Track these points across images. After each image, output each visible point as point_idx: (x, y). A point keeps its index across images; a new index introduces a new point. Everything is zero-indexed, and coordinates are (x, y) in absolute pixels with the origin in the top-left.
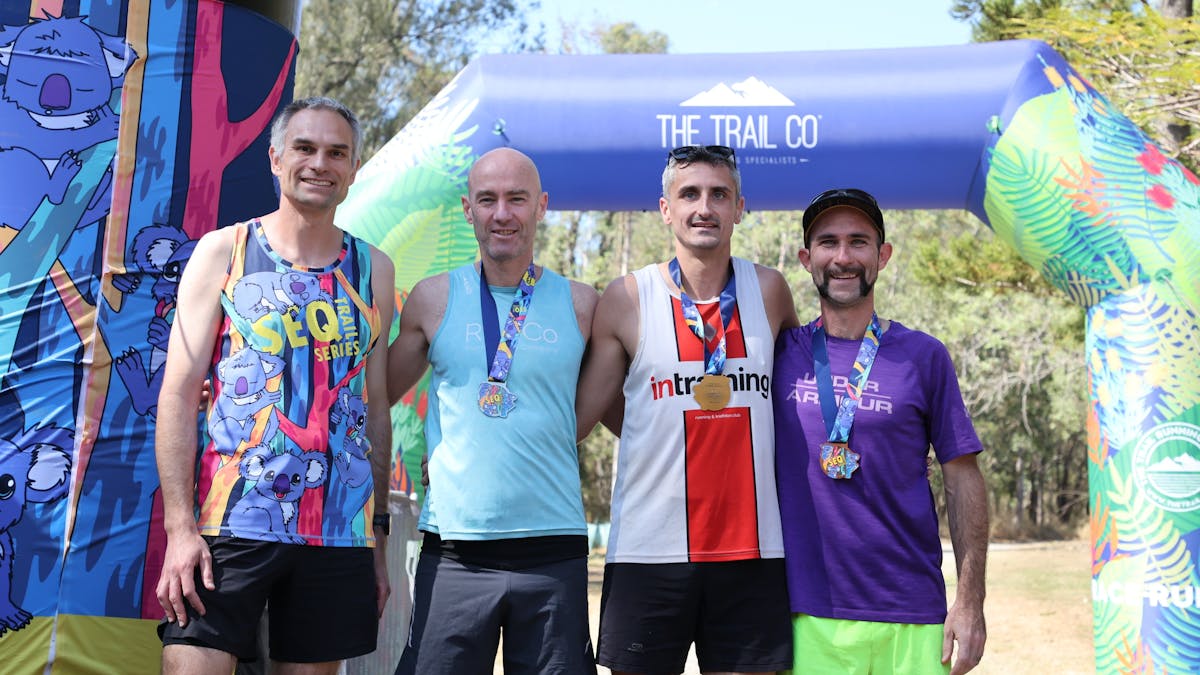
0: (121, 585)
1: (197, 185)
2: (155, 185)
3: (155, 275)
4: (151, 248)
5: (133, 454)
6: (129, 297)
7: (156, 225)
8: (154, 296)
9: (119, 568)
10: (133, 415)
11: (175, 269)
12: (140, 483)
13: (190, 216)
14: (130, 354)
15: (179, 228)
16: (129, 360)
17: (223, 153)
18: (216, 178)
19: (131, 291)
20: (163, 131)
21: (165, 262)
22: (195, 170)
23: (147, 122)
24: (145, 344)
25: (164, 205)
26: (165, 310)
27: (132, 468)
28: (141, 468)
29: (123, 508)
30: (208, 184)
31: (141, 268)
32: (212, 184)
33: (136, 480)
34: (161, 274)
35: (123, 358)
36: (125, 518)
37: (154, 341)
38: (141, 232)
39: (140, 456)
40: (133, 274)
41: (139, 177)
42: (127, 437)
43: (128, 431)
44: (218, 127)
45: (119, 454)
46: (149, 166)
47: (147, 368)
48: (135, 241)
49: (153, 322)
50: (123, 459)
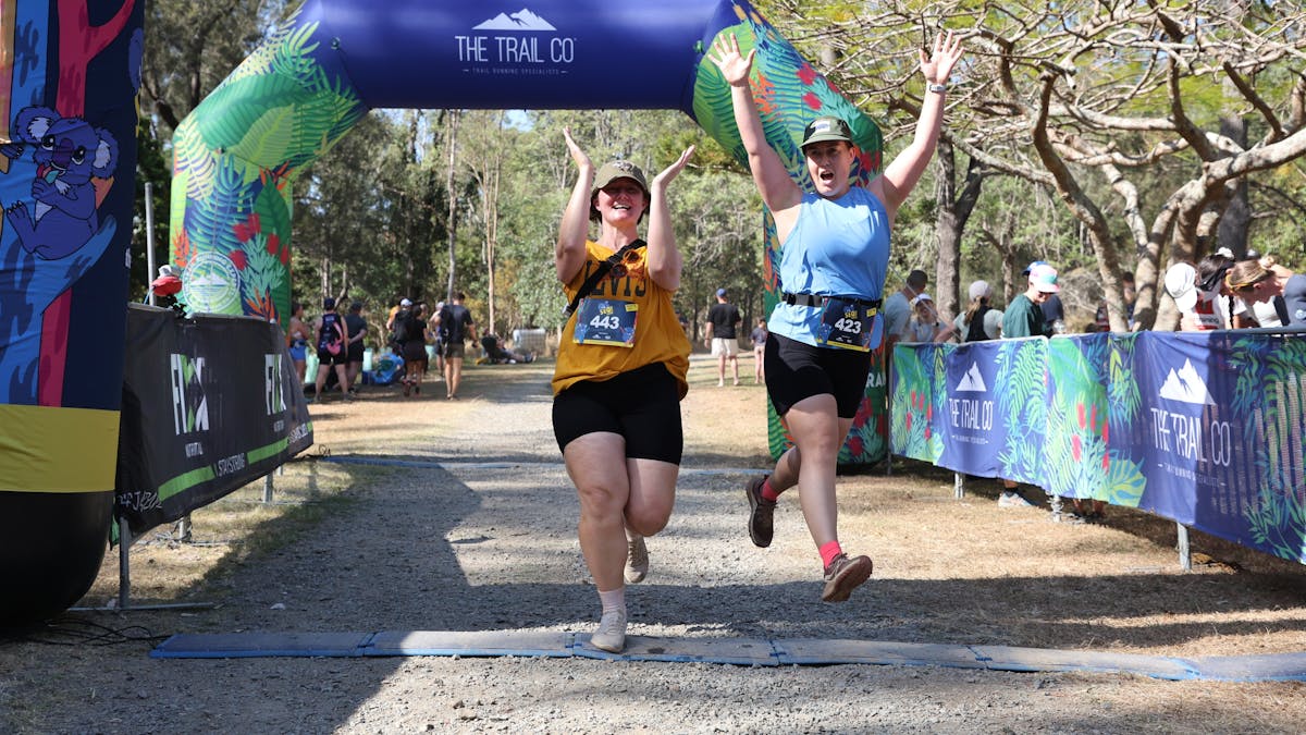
0: (21, 381)
1: (66, 75)
2: (31, 74)
3: (34, 145)
4: (30, 124)
5: (25, 282)
6: (15, 162)
7: (35, 106)
8: (35, 161)
9: (18, 368)
10: (23, 253)
11: (52, 140)
12: (31, 304)
13: (62, 99)
14: (18, 205)
15: (53, 109)
16: (17, 211)
17: (86, 51)
18: (82, 70)
19: (17, 157)
20: (36, 32)
21: (42, 135)
22: (64, 63)
23: (23, 25)
24: (30, 199)
25: (39, 90)
26: (45, 172)
27: (25, 293)
28: (33, 293)
29: (20, 322)
30: (75, 75)
31: (23, 139)
32: (78, 75)
33: (28, 302)
34: (40, 144)
35: (12, 209)
36: (22, 330)
37: (37, 196)
38: (22, 111)
39: (31, 284)
40: (16, 144)
41: (18, 68)
42: (20, 270)
43: (20, 265)
44: (81, 30)
45: (13, 282)
46: (25, 60)
47: (32, 217)
48: (17, 117)
49: (35, 181)
50: (17, 286)
